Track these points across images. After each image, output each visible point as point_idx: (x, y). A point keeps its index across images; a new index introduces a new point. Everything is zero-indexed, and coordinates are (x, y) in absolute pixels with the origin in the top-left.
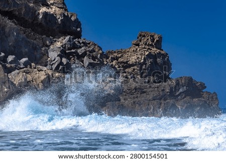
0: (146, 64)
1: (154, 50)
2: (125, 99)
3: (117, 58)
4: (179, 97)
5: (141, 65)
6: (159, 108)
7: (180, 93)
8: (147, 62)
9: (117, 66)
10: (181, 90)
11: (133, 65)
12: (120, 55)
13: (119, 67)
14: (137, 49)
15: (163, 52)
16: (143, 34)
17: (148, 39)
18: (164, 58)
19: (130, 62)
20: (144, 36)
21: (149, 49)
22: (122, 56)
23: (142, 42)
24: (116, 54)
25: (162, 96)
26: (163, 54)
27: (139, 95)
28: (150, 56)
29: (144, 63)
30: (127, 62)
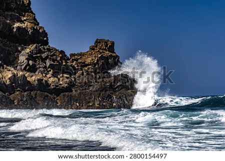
0: (98, 64)
1: (107, 53)
2: (76, 91)
3: (77, 60)
4: (117, 89)
5: (95, 65)
6: (99, 97)
7: (118, 86)
8: (99, 62)
9: (76, 66)
10: (118, 84)
11: (88, 65)
12: (79, 57)
13: (78, 66)
14: (92, 53)
15: (114, 55)
16: (99, 41)
17: (102, 45)
18: (114, 59)
19: (87, 63)
20: (100, 42)
21: (103, 52)
22: (81, 58)
23: (98, 47)
24: (76, 57)
25: (104, 89)
26: (113, 56)
27: (87, 88)
28: (102, 58)
29: (97, 63)
30: (84, 62)
